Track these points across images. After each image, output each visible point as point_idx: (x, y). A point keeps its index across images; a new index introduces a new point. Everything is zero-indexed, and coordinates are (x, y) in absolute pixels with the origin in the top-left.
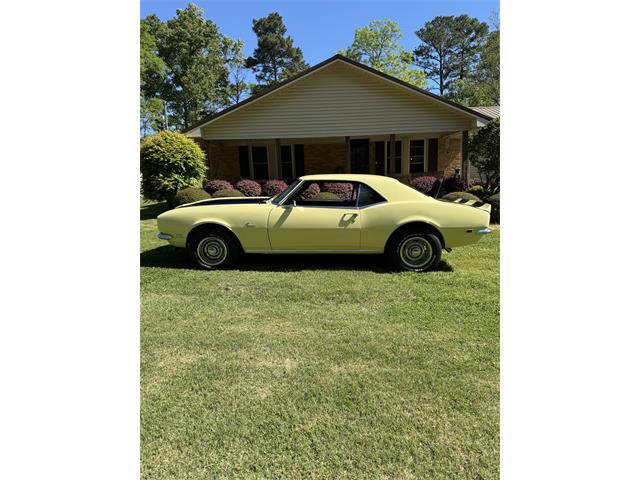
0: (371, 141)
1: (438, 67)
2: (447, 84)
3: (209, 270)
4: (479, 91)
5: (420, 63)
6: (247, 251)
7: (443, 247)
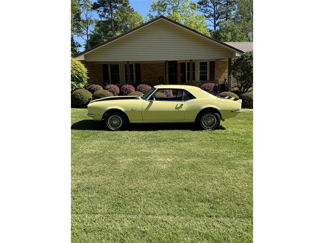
0: (178, 62)
1: (213, 12)
2: (218, 23)
3: (114, 131)
4: (237, 28)
5: (202, 9)
6: (131, 122)
7: (221, 119)
